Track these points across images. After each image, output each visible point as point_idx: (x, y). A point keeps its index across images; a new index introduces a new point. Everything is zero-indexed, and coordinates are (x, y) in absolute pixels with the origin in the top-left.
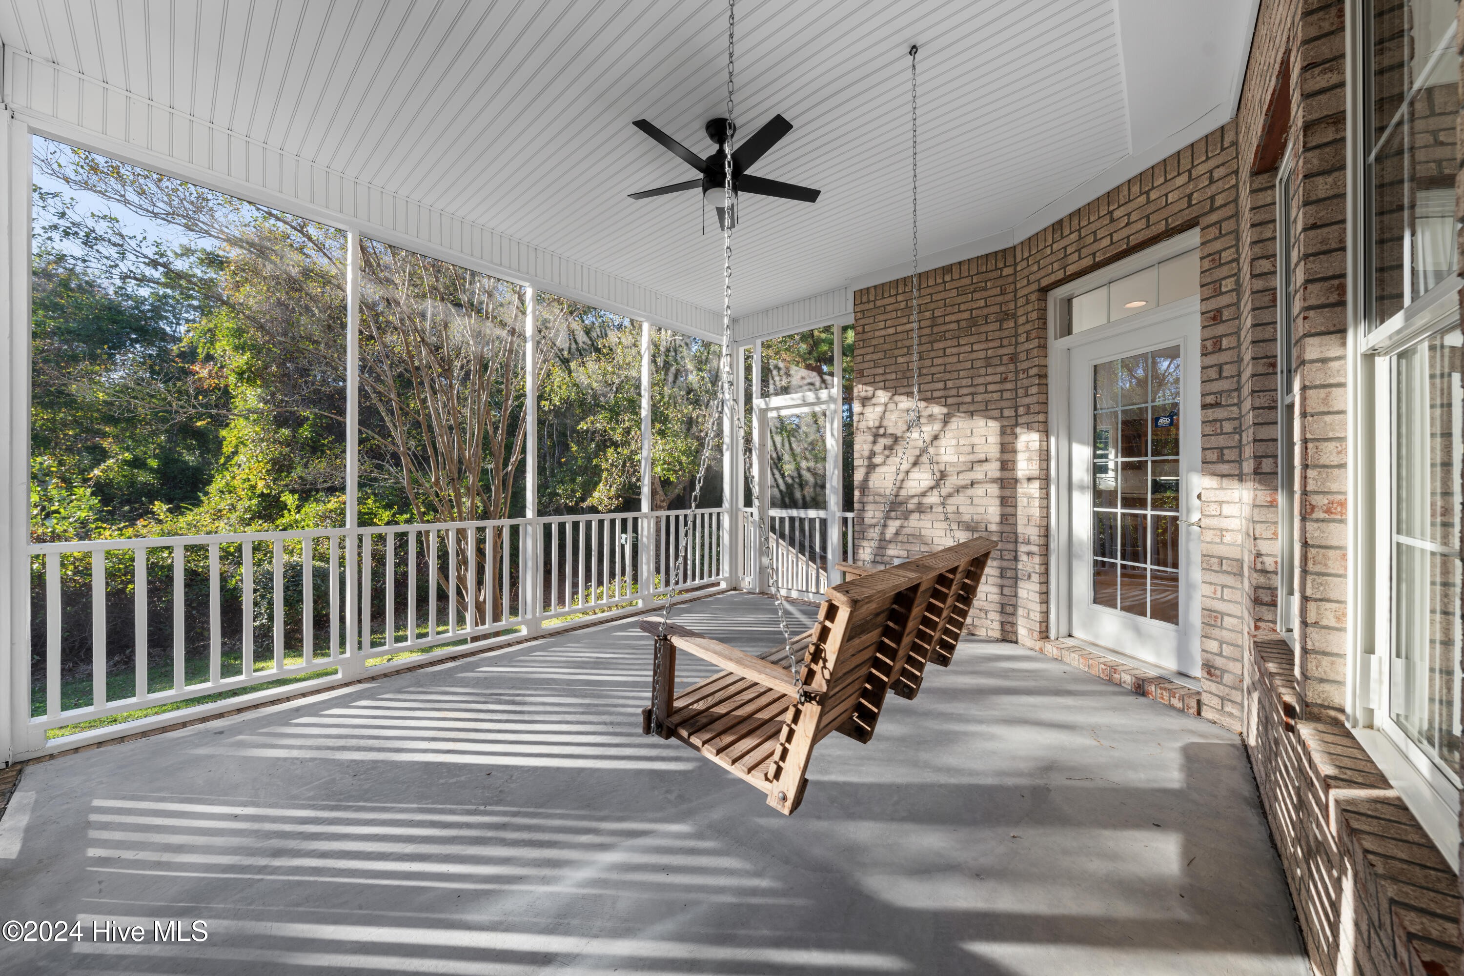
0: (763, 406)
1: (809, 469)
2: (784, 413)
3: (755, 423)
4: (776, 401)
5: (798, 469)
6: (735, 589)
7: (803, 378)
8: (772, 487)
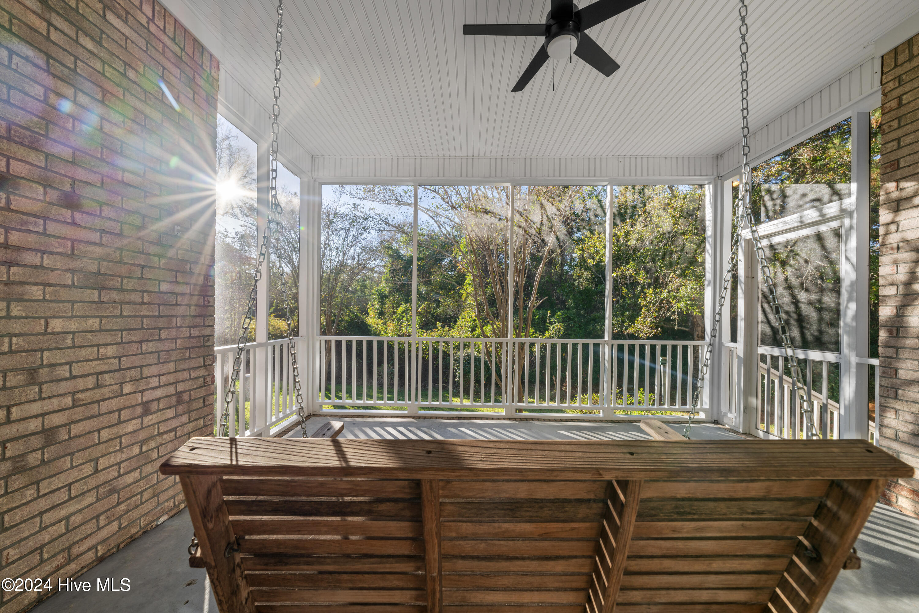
0: (749, 236)
1: (810, 303)
2: (776, 240)
3: (741, 256)
4: (764, 229)
5: (796, 302)
6: (716, 422)
7: (804, 195)
8: (762, 322)
